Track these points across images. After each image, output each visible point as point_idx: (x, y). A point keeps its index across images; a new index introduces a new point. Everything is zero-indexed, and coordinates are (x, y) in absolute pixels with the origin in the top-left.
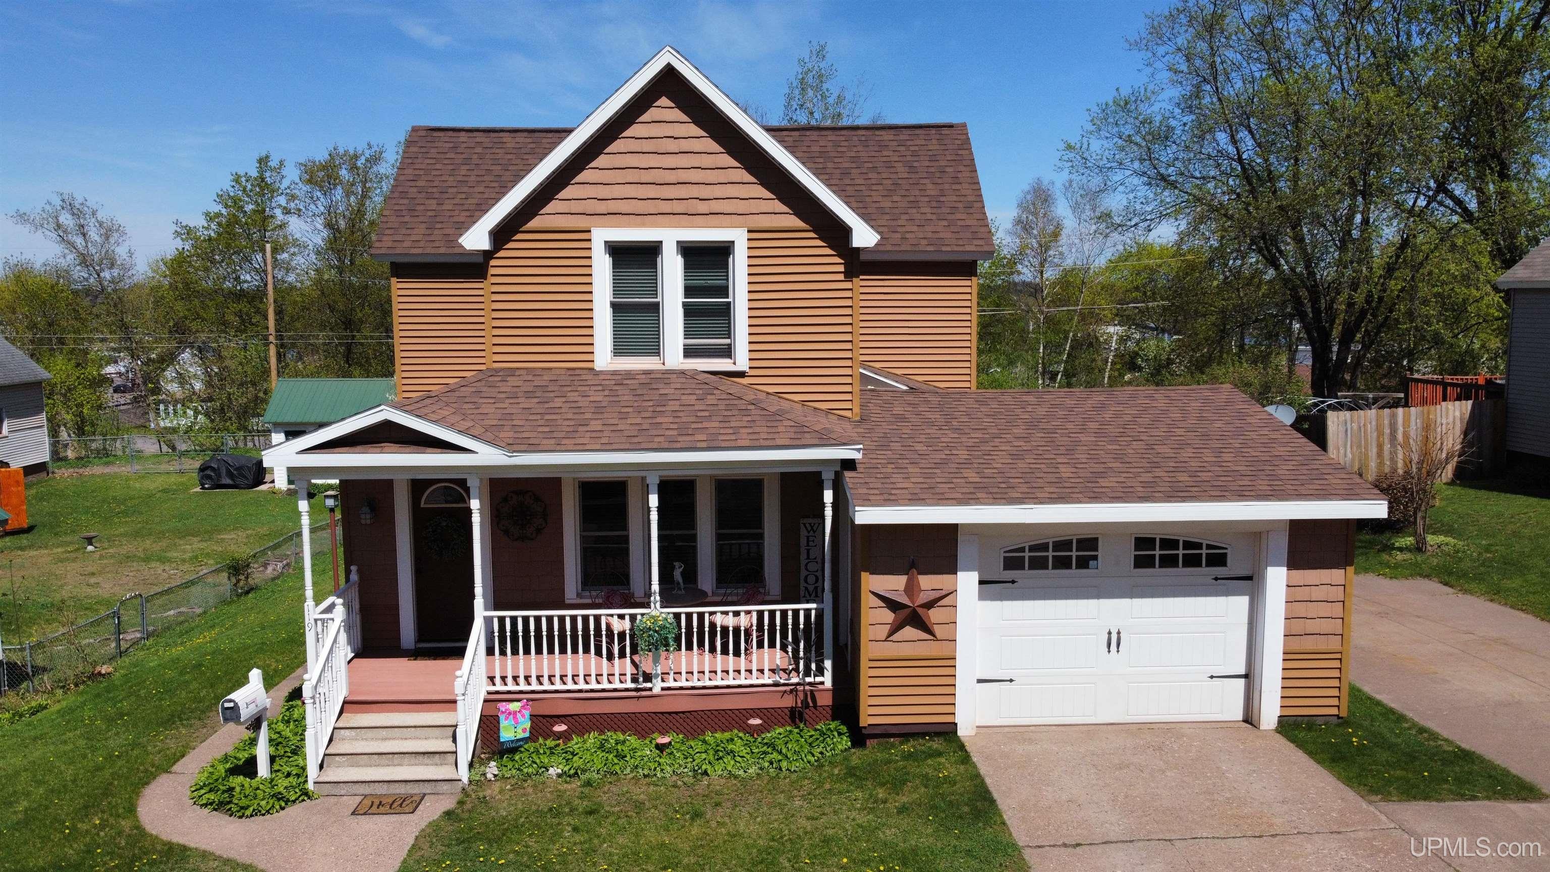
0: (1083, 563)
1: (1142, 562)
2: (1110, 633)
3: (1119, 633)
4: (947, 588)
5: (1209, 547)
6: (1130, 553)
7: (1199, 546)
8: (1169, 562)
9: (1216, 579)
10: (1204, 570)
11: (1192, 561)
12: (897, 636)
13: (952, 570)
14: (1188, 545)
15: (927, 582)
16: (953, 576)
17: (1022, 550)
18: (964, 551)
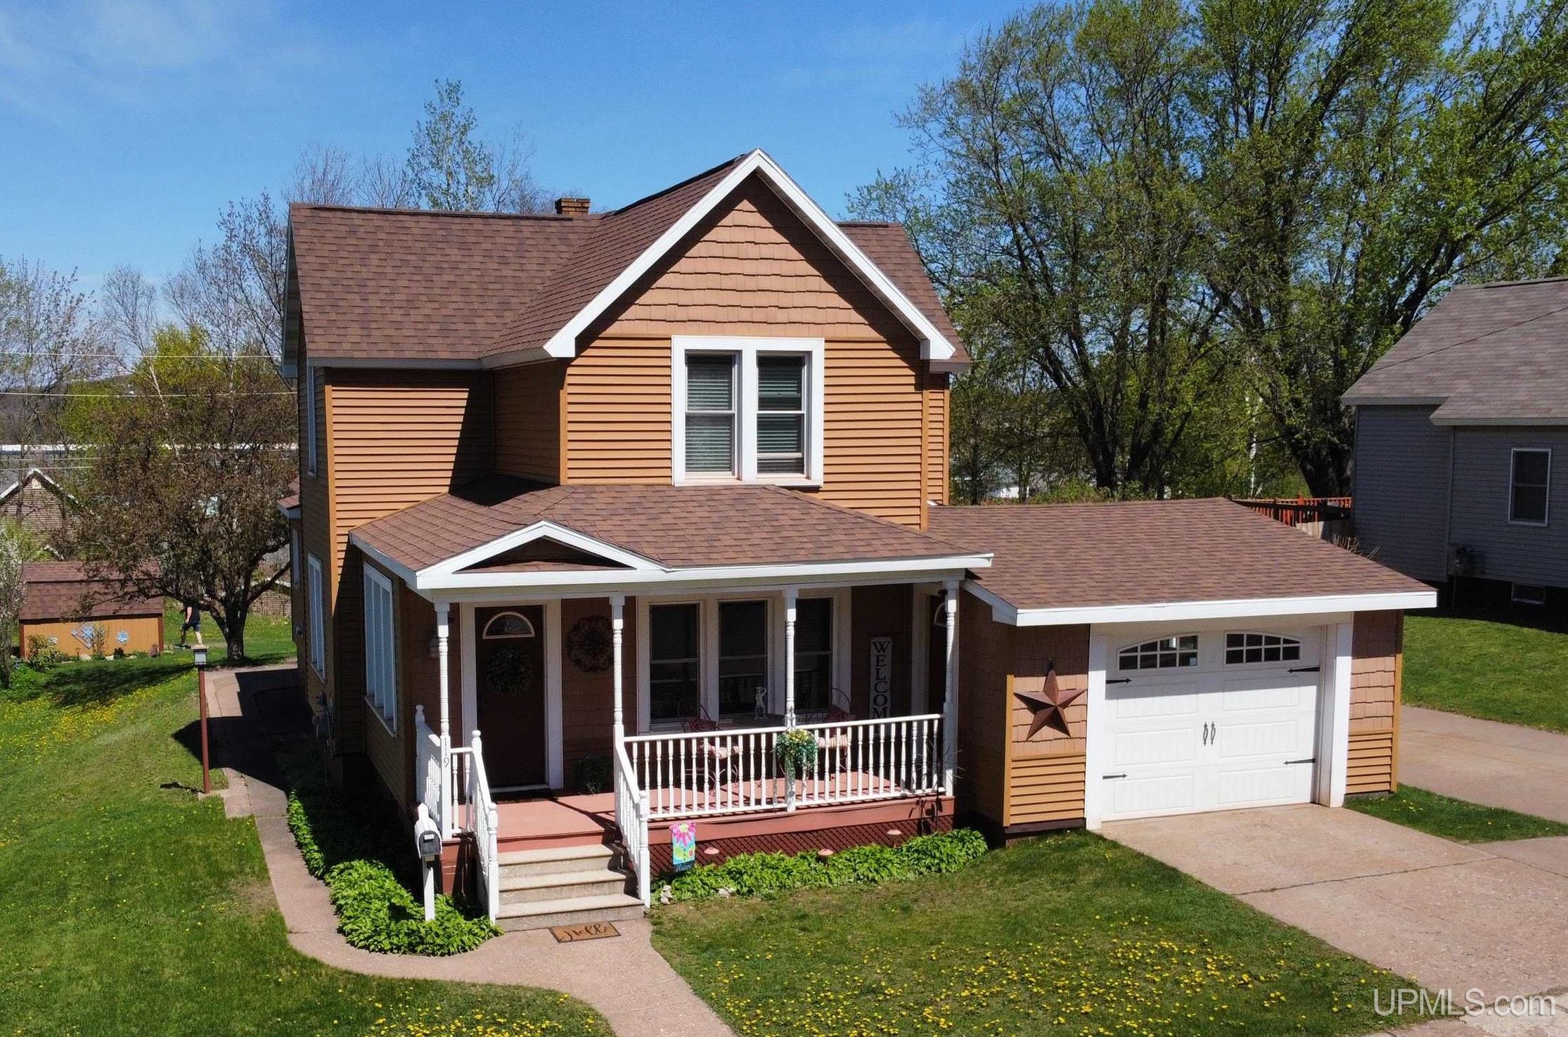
0: (1185, 660)
1: (1233, 658)
2: (1206, 726)
3: (1213, 725)
4: (1080, 687)
5: (1286, 641)
6: (1223, 649)
7: (1277, 641)
8: (1254, 657)
9: (1291, 671)
10: (1281, 663)
11: (1272, 655)
12: (1037, 736)
13: (1084, 671)
14: (1271, 640)
15: (1064, 682)
16: (1084, 676)
17: (1135, 650)
18: (1096, 651)
